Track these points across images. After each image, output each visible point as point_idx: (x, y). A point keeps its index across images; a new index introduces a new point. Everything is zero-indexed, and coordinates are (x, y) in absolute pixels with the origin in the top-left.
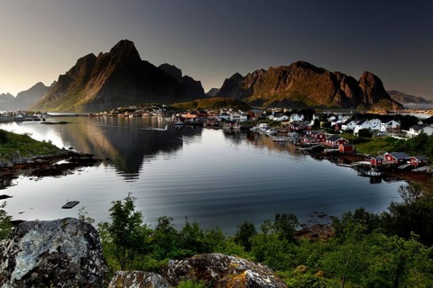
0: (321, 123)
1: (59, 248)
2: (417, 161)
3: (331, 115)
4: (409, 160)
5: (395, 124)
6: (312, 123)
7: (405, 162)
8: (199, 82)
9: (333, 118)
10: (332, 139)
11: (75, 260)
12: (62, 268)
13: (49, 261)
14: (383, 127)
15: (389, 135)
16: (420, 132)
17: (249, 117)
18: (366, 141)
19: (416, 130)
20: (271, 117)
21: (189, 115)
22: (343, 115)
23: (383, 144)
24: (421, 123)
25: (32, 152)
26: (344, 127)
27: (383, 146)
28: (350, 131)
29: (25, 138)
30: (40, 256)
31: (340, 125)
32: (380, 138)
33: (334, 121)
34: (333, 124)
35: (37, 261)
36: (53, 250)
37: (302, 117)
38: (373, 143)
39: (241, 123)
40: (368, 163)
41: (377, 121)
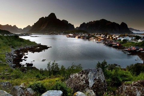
0: (110, 37)
1: (99, 77)
2: (142, 49)
3: (113, 35)
4: (140, 49)
5: (134, 38)
6: (108, 37)
7: (138, 49)
8: (73, 25)
9: (114, 36)
10: (115, 42)
11: (102, 81)
12: (100, 84)
13: (97, 81)
14: (130, 39)
15: (133, 41)
16: (142, 40)
17: (89, 35)
18: (125, 43)
19: (141, 40)
20: (95, 35)
21: (71, 35)
22: (117, 35)
23: (131, 44)
24: (142, 38)
25: (30, 45)
26: (118, 39)
27: (131, 45)
28: (120, 40)
29: (28, 41)
30: (94, 80)
31: (117, 38)
32: (129, 42)
33: (114, 37)
34: (114, 38)
35: (94, 82)
36: (97, 78)
37: (104, 35)
38: (127, 44)
39: (86, 37)
40: (127, 49)
41: (128, 37)
